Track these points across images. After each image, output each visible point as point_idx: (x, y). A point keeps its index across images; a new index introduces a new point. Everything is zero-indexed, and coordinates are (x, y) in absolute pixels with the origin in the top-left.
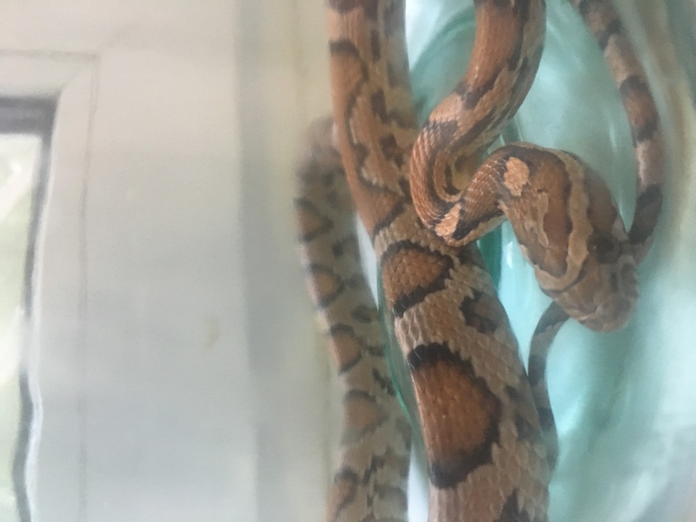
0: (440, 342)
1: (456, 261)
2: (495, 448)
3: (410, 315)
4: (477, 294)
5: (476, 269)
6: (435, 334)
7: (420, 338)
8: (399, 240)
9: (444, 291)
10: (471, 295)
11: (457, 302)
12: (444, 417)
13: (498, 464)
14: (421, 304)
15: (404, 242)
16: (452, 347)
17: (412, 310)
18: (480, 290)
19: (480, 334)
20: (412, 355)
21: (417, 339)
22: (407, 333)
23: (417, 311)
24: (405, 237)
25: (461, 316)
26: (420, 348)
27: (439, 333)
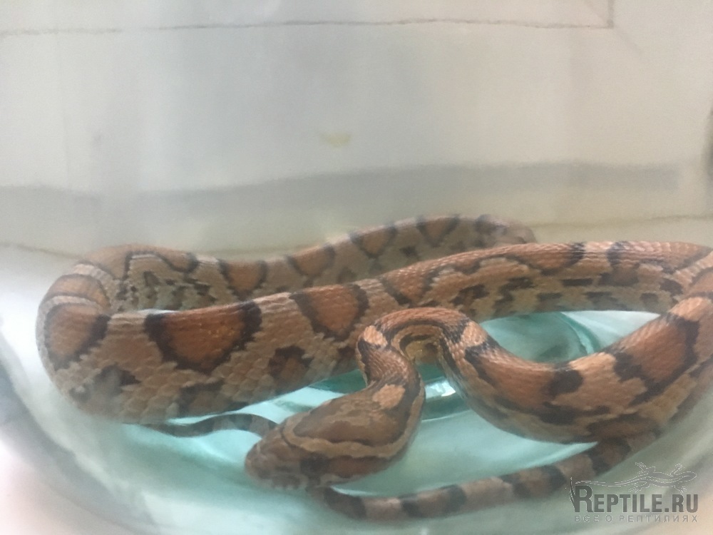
0: (263, 325)
1: (342, 345)
2: (174, 364)
3: (290, 304)
4: (307, 363)
5: (333, 364)
6: (271, 322)
7: (268, 311)
8: (370, 300)
9: (312, 332)
10: (306, 356)
11: (300, 343)
12: (201, 324)
13: (161, 367)
14: (300, 313)
15: (367, 302)
16: (258, 335)
17: (296, 307)
18: (310, 365)
19: (268, 360)
20: (254, 305)
21: (269, 309)
22: (273, 302)
23: (293, 310)
24: (372, 304)
25: (285, 345)
26: (259, 311)
27: (271, 325)
